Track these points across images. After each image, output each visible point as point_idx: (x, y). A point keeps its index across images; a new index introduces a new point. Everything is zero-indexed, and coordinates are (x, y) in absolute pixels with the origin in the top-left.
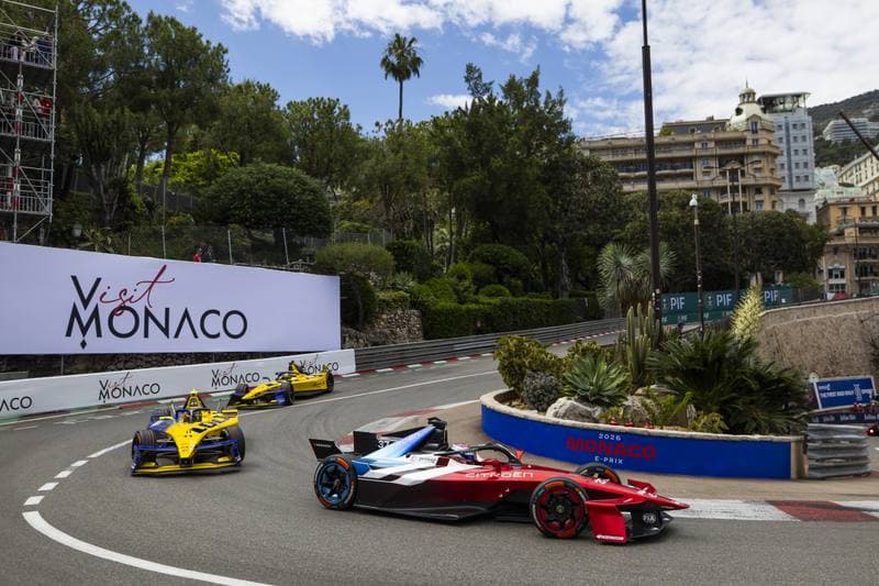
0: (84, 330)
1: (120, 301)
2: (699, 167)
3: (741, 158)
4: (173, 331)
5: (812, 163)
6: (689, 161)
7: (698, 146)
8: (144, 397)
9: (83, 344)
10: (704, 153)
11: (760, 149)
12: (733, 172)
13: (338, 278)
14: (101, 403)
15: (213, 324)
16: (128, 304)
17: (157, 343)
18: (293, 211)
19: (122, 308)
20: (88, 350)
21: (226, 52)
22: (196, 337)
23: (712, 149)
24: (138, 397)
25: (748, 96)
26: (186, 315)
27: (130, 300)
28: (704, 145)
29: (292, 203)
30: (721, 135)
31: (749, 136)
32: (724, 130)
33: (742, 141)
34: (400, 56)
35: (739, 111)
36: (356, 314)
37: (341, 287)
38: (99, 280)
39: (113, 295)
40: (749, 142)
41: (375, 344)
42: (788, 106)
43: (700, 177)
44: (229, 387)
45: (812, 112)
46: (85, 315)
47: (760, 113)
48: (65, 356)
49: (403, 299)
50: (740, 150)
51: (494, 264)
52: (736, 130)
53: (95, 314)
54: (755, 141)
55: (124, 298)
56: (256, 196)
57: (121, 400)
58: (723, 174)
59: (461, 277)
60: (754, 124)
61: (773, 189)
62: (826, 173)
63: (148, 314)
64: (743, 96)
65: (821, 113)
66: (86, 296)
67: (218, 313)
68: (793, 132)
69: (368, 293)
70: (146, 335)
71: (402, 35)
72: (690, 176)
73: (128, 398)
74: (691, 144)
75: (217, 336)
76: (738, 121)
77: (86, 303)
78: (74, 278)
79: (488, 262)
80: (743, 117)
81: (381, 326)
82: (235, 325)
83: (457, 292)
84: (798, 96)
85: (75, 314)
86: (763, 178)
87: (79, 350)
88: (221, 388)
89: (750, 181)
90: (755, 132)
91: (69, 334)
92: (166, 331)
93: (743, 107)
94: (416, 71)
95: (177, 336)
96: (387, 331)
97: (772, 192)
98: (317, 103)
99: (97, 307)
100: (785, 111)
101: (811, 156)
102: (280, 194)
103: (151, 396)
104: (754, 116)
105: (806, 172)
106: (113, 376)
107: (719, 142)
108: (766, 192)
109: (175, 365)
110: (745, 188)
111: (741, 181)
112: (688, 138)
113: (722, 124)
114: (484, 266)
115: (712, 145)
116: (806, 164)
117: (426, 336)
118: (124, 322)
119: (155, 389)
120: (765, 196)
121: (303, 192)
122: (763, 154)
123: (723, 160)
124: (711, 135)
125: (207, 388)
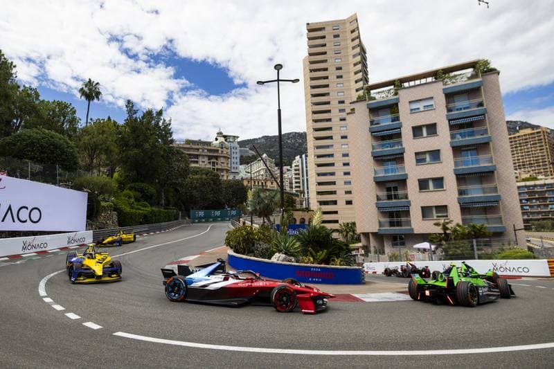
2: (200, 159)
3: (216, 158)
5: (239, 163)
6: (197, 156)
7: (200, 150)
10: (203, 154)
11: (224, 155)
12: (214, 163)
13: (87, 193)
15: (24, 215)
18: (63, 156)
21: (15, 67)
22: (14, 221)
23: (206, 152)
25: (220, 134)
26: (10, 208)
28: (203, 151)
29: (63, 152)
30: (209, 148)
31: (220, 149)
32: (210, 146)
33: (218, 151)
34: (89, 89)
35: (216, 139)
36: (93, 213)
37: (88, 198)
40: (220, 152)
41: (100, 229)
42: (231, 140)
43: (201, 163)
44: (31, 251)
45: (240, 143)
47: (224, 141)
49: (111, 206)
50: (216, 154)
51: (141, 192)
52: (215, 147)
54: (222, 152)
56: (41, 146)
58: (210, 163)
59: (130, 197)
61: (227, 171)
62: (242, 167)
64: (218, 133)
65: (243, 144)
67: (27, 208)
68: (233, 150)
69: (99, 202)
71: (92, 80)
72: (197, 162)
74: (198, 149)
75: (26, 221)
76: (216, 143)
79: (139, 191)
80: (218, 142)
81: (101, 219)
82: (35, 215)
83: (129, 204)
84: (235, 137)
86: (224, 166)
88: (27, 251)
89: (220, 167)
90: (222, 148)
93: (219, 138)
94: (98, 98)
95: (3, 221)
96: (104, 222)
97: (227, 172)
98: (59, 104)
100: (230, 142)
101: (238, 160)
102: (56, 146)
104: (222, 142)
105: (237, 166)
107: (209, 150)
108: (225, 172)
110: (217, 169)
111: (216, 167)
112: (197, 147)
113: (209, 144)
114: (137, 193)
115: (206, 151)
116: (237, 163)
117: (119, 226)
120: (224, 173)
121: (68, 147)
122: (225, 157)
123: (210, 158)
124: (206, 147)
125: (19, 252)
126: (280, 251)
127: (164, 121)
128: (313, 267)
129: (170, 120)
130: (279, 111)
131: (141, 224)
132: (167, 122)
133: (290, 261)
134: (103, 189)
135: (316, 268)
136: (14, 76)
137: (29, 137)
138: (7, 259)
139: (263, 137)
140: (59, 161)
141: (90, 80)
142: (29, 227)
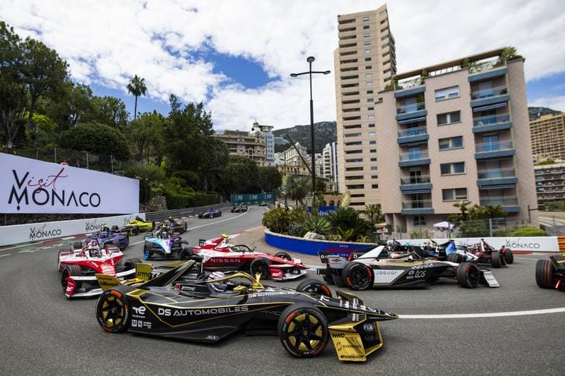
0: (19, 200)
1: (39, 186)
2: (238, 148)
3: (253, 146)
4: (66, 202)
5: (273, 152)
6: (235, 145)
7: (238, 140)
8: (53, 237)
9: (18, 208)
10: (241, 143)
11: (260, 144)
12: (251, 151)
13: (139, 180)
14: (31, 240)
15: (85, 199)
16: (43, 187)
17: (58, 208)
18: (116, 147)
19: (40, 189)
20: (21, 212)
21: (68, 65)
22: (77, 205)
23: (243, 142)
24: (50, 237)
25: (256, 124)
26: (73, 194)
27: (44, 185)
28: (241, 140)
29: (116, 144)
30: (246, 137)
31: (256, 138)
32: (247, 135)
33: (254, 140)
34: (137, 85)
35: (253, 129)
36: (145, 197)
37: (140, 185)
38: (28, 173)
39: (35, 182)
40: (256, 141)
41: (151, 211)
42: (267, 130)
43: (239, 152)
44: (93, 231)
45: (274, 132)
46: (19, 192)
47: (260, 131)
48: (8, 215)
49: (160, 192)
50: (253, 144)
51: (186, 179)
52: (252, 136)
53: (25, 192)
54: (258, 141)
55: (41, 184)
56: (96, 138)
57: (41, 238)
58: (247, 151)
59: (176, 184)
60: (258, 134)
61: (263, 158)
62: (276, 155)
63: (54, 193)
64: (254, 124)
65: (277, 133)
66: (20, 182)
67: (87, 194)
68: (268, 139)
69: (149, 188)
70: (53, 204)
71: (138, 77)
72: (235, 151)
73: (45, 238)
74: (236, 139)
75: (87, 205)
76: (252, 133)
77: (20, 185)
78: (14, 171)
79: (183, 178)
80: (254, 132)
81: (152, 203)
82: (95, 200)
83: (176, 189)
84: (270, 127)
85: (14, 191)
86: (260, 154)
87: (16, 211)
88: (90, 231)
89: (256, 155)
90: (258, 137)
91: (10, 202)
92: (63, 202)
93: (255, 128)
94: (144, 93)
95: (68, 205)
96: (155, 205)
98: (110, 99)
99: (26, 188)
100: (265, 131)
101: (273, 149)
102: (110, 139)
103: (57, 236)
104: (258, 132)
105: (272, 154)
106: (37, 226)
107: (246, 140)
109: (64, 220)
110: (254, 157)
111: (253, 155)
112: (235, 137)
115: (243, 140)
116: (271, 151)
117: (168, 208)
118: (41, 197)
119: (59, 232)
120: (261, 161)
121: (120, 139)
122: (261, 146)
123: (247, 146)
124: (243, 137)
125: (83, 231)
126: (311, 230)
127: (205, 113)
128: (342, 244)
129: (210, 113)
130: (311, 101)
131: (187, 207)
132: (207, 114)
133: (321, 239)
134: (153, 176)
135: (344, 244)
136: (68, 74)
137: (86, 130)
138: (73, 237)
139: (296, 127)
140: (113, 152)
141: (136, 76)
142: (90, 210)
